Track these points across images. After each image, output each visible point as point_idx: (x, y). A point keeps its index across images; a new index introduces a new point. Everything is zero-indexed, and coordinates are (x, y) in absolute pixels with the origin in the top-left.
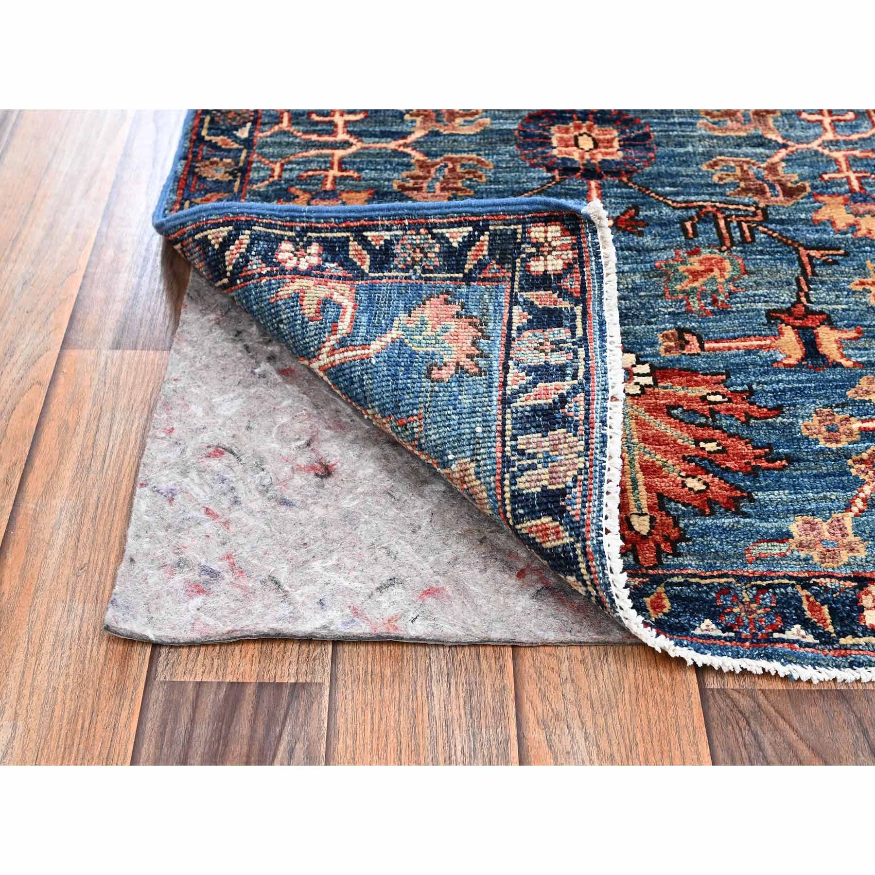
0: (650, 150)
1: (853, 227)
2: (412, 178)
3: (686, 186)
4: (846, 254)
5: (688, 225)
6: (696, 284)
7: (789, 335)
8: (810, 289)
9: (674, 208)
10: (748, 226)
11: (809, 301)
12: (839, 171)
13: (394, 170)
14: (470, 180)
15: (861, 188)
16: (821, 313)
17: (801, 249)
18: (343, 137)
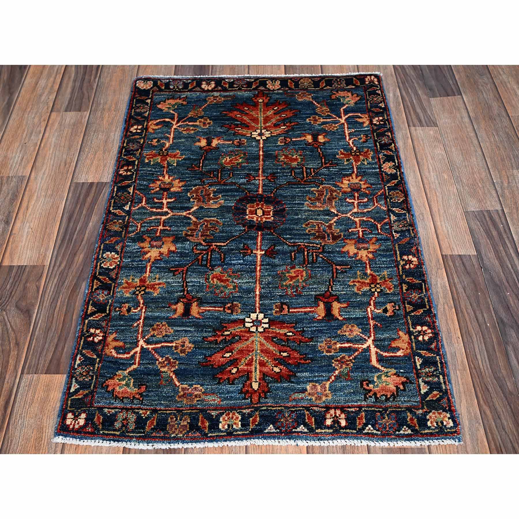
0: (284, 217)
1: (356, 254)
2: (191, 230)
3: (295, 235)
4: (351, 268)
5: (293, 254)
6: (291, 283)
7: (322, 306)
8: (333, 284)
9: (289, 246)
10: (316, 255)
11: (332, 290)
12: (356, 228)
13: (184, 226)
14: (213, 231)
15: (363, 236)
16: (336, 295)
17: (334, 265)
18: (165, 209)
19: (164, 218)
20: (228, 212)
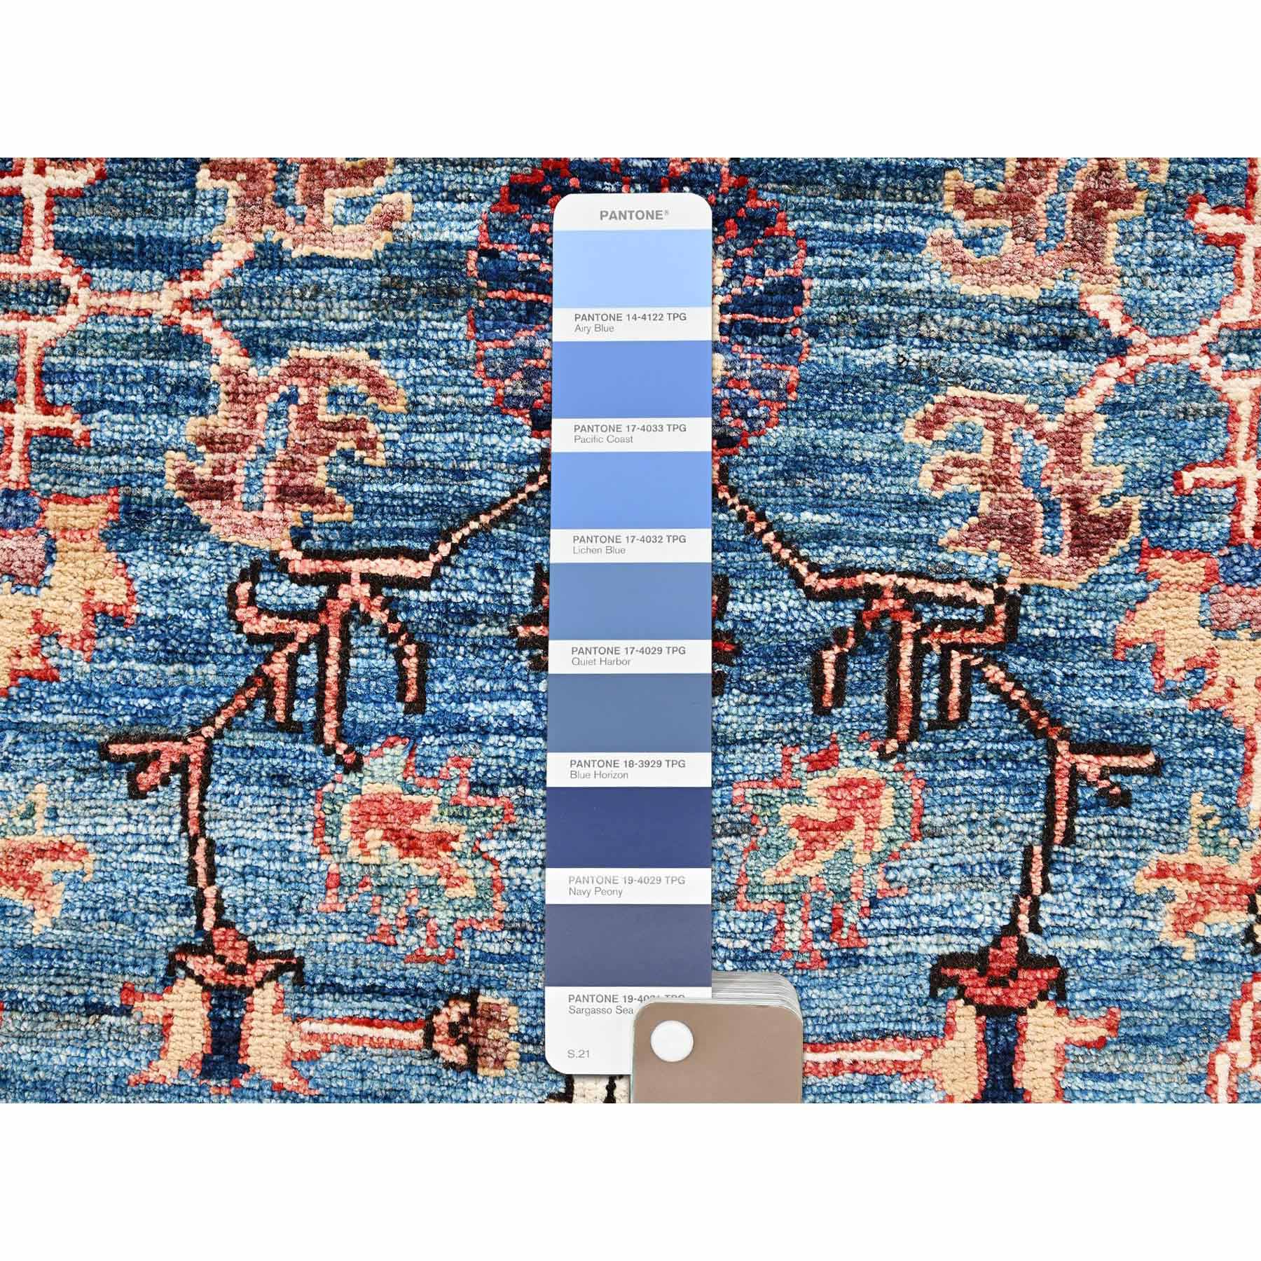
0: (789, 352)
1: (1199, 669)
2: (210, 443)
3: (855, 507)
4: (1155, 770)
5: (830, 656)
6: (810, 870)
8: (1046, 887)
9: (811, 594)
10: (965, 665)
11: (1035, 928)
12: (1226, 457)
13: (166, 409)
14: (347, 456)
16: (1052, 961)
17: (1063, 747)
18: (44, 261)
19: (39, 331)
20: (441, 298)
